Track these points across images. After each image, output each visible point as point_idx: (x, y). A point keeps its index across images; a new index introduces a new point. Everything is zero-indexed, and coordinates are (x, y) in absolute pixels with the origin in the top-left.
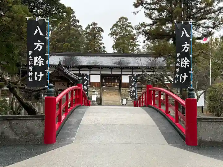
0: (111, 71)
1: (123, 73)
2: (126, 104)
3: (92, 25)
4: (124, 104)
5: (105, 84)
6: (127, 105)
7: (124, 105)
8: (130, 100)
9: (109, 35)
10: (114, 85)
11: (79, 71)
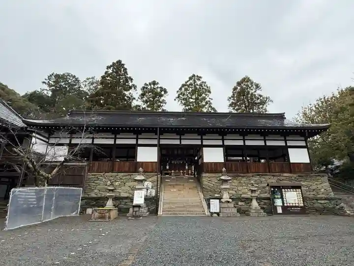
0: (180, 139)
1: (205, 143)
2: (218, 214)
3: (150, 85)
4: (215, 213)
5: (169, 172)
6: (221, 215)
7: (216, 215)
8: (228, 202)
9: (175, 100)
10: (184, 173)
11: (115, 139)
